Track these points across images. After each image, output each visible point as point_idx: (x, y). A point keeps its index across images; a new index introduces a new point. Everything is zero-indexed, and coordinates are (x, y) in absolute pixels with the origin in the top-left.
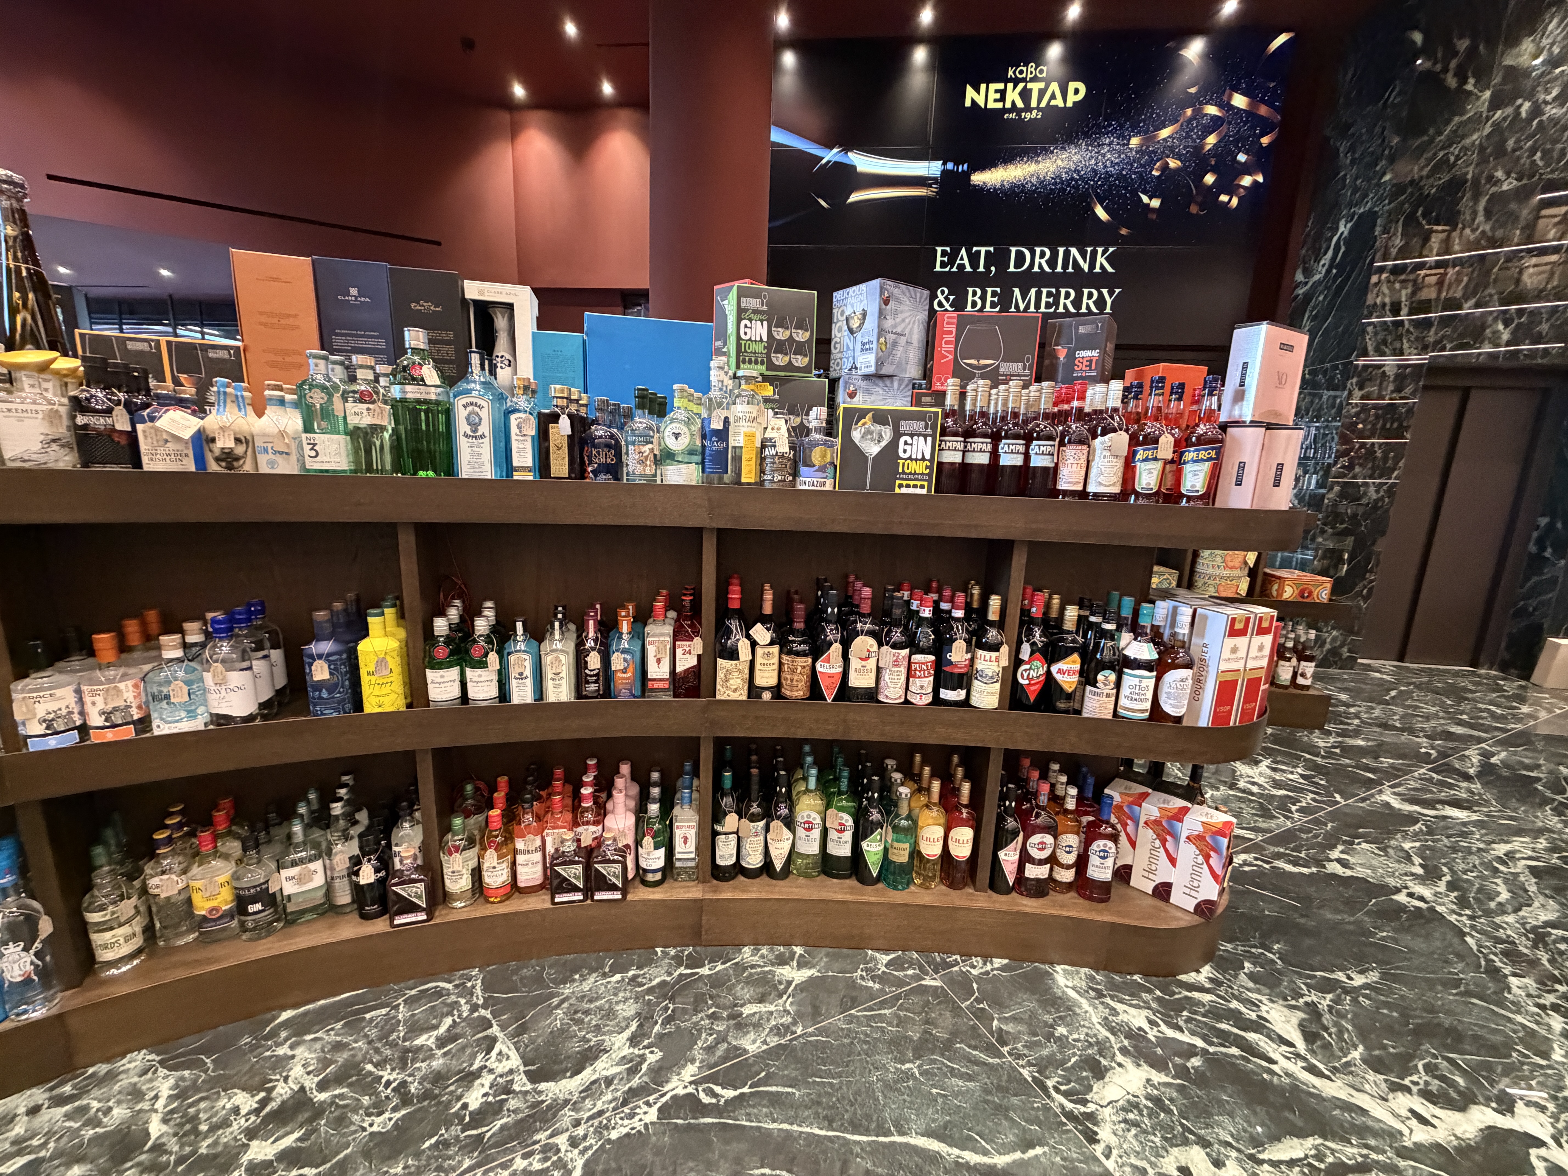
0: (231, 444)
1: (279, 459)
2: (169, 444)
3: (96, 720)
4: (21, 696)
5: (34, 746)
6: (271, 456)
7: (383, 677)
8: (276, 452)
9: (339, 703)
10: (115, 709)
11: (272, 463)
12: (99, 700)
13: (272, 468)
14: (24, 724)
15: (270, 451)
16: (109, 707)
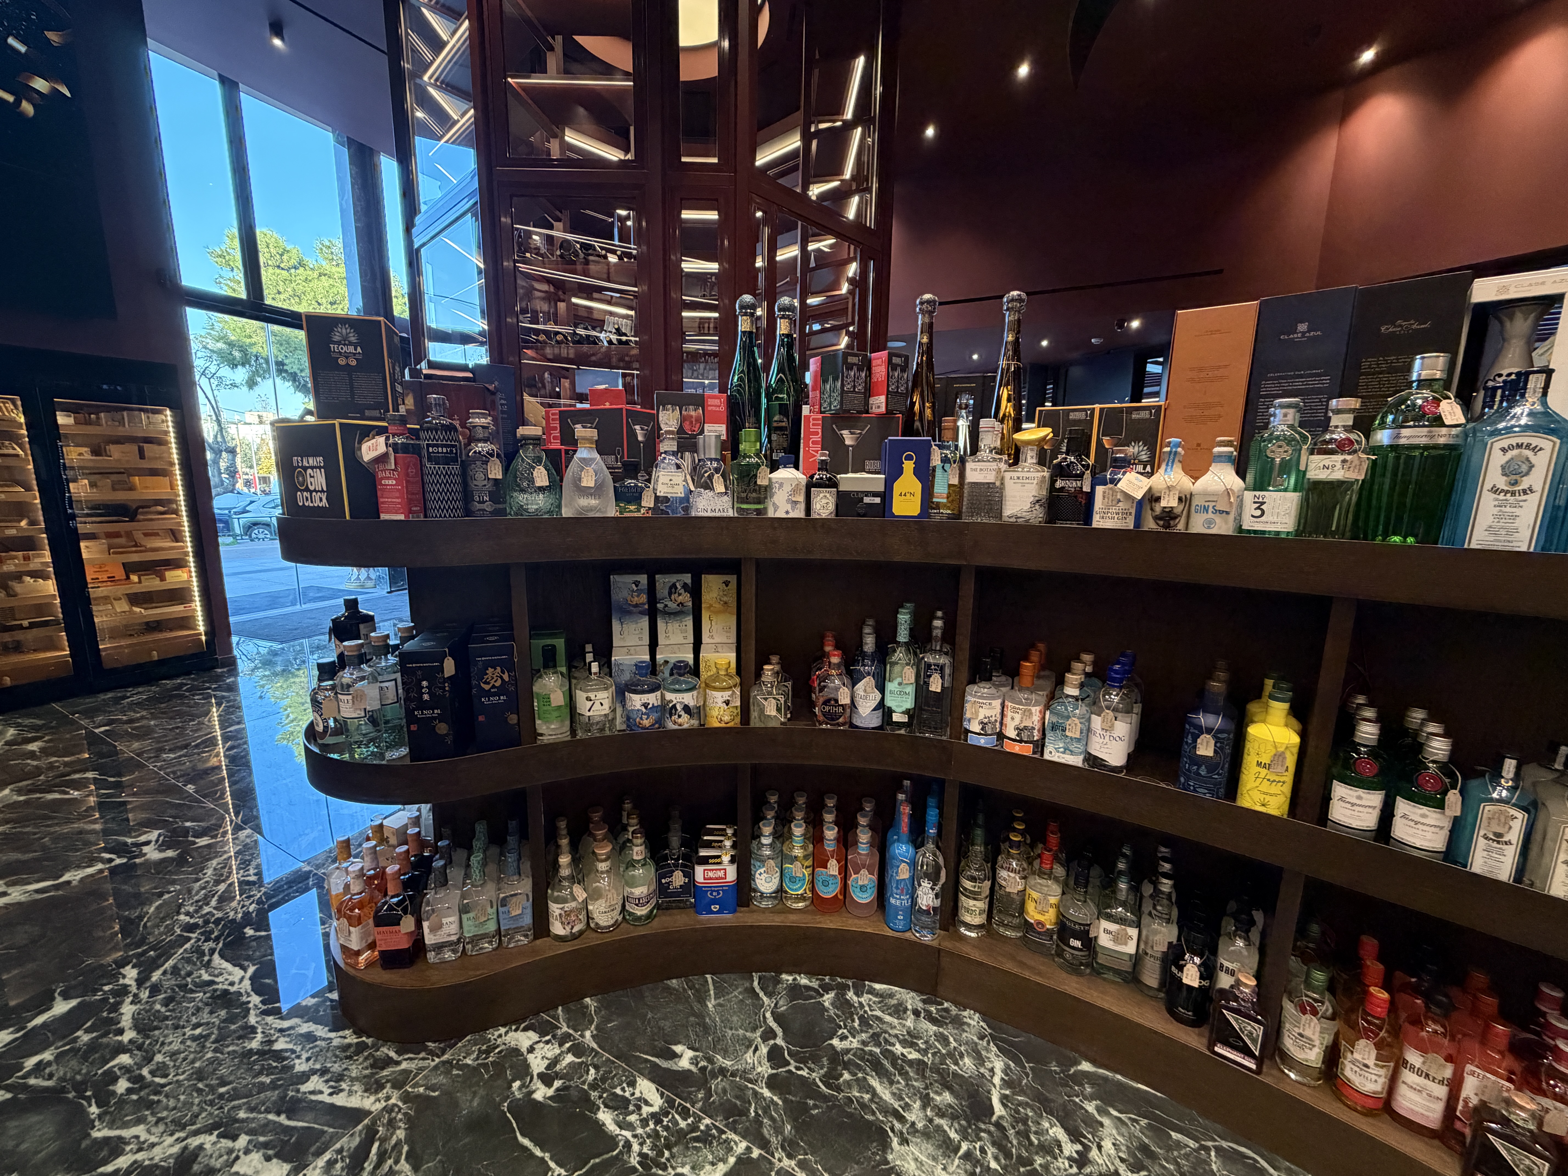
0: (1174, 503)
1: (1218, 519)
2: (1120, 504)
3: (1011, 733)
4: (973, 699)
5: (972, 740)
6: (1210, 515)
7: (1277, 774)
8: (1216, 511)
9: (1215, 785)
10: (1026, 728)
11: (1209, 523)
12: (1018, 717)
13: (1209, 528)
14: (969, 721)
15: (1211, 509)
16: (1022, 726)
